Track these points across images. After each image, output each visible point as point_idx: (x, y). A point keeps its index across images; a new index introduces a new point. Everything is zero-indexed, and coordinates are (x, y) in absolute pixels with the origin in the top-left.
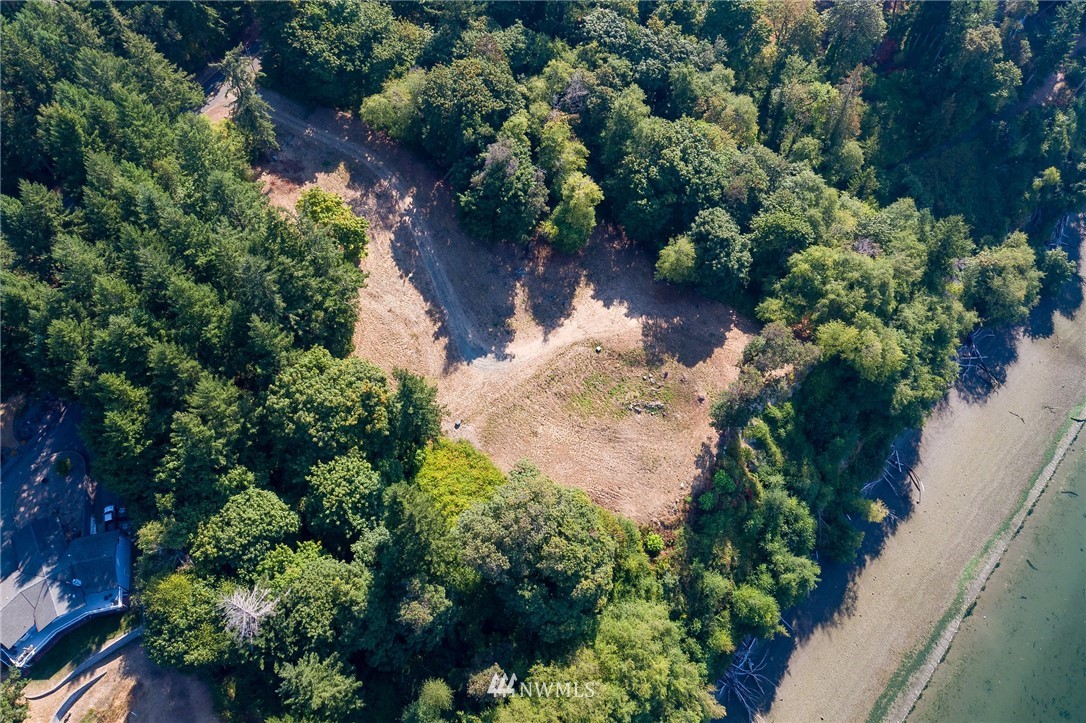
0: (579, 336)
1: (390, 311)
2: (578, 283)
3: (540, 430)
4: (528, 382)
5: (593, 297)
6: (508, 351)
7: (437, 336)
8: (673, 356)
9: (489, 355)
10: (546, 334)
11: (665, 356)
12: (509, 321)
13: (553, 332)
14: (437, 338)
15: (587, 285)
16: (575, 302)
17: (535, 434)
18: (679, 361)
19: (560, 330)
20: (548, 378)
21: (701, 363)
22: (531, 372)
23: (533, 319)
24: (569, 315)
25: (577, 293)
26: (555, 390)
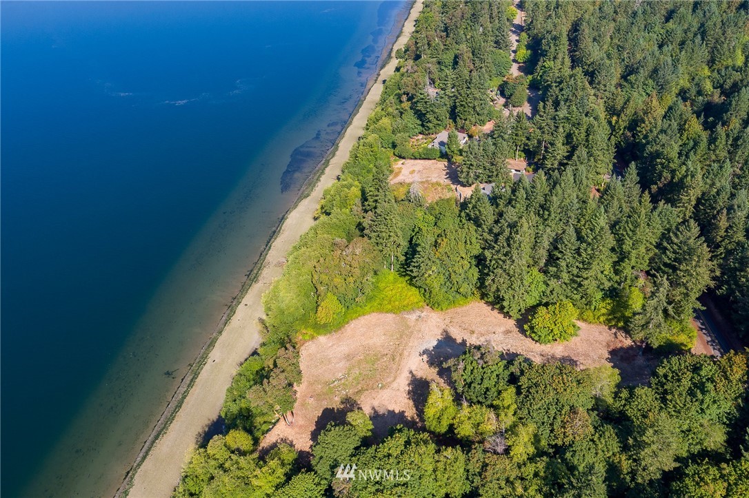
0: (395, 385)
1: (494, 333)
2: (417, 415)
3: (383, 337)
4: (403, 350)
5: (403, 412)
6: (425, 356)
7: (464, 342)
8: (338, 409)
9: (432, 348)
10: (413, 375)
11: (342, 407)
12: (437, 369)
13: (410, 379)
14: (463, 340)
15: (413, 418)
16: (411, 403)
17: (384, 334)
18: (333, 408)
19: (407, 382)
20: (395, 356)
21: (320, 415)
22: (406, 353)
23: (426, 379)
24: (409, 393)
25: (414, 409)
26: (389, 356)
